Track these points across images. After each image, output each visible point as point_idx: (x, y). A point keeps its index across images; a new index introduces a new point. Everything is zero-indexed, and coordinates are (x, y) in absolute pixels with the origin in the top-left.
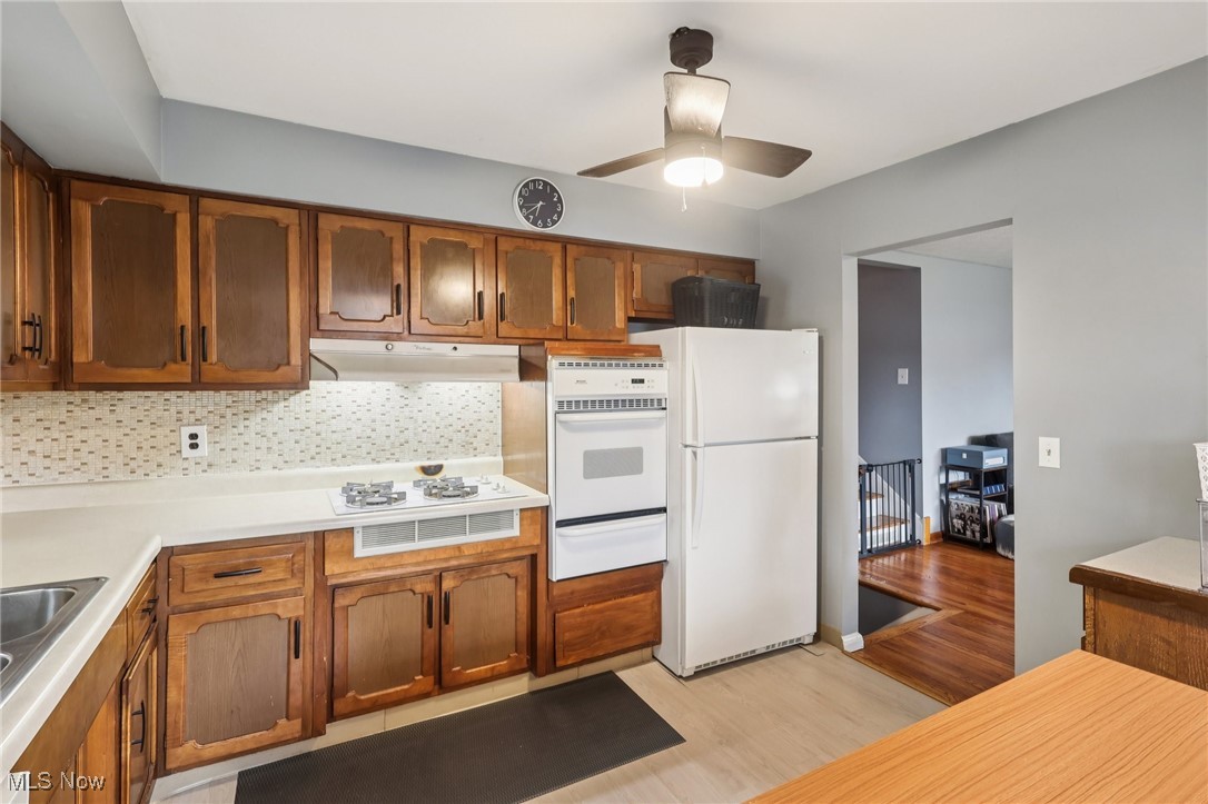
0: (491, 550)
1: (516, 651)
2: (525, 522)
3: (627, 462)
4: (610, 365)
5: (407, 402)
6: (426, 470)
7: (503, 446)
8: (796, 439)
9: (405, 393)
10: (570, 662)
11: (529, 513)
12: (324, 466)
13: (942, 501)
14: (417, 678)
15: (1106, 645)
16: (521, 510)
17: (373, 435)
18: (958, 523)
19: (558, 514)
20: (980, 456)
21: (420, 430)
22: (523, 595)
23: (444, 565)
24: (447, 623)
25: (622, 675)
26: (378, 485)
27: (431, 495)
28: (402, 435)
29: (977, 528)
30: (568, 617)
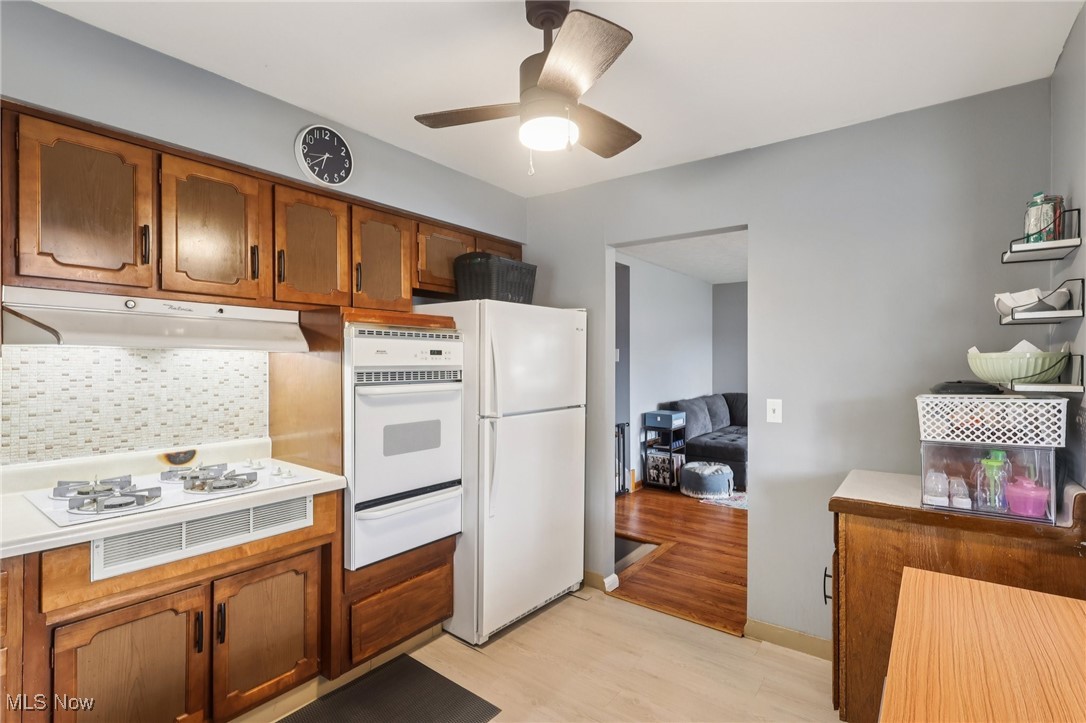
0: (279, 546)
1: (305, 656)
2: (319, 509)
3: (424, 436)
4: (410, 335)
5: (145, 375)
6: (172, 459)
7: (270, 425)
8: (569, 407)
9: (142, 364)
10: (367, 655)
11: (322, 500)
12: (16, 462)
13: (642, 456)
14: (179, 718)
15: (854, 557)
16: (315, 496)
17: (96, 418)
18: (653, 473)
19: (357, 496)
20: (670, 419)
21: (165, 409)
22: (313, 591)
23: (219, 572)
24: (222, 641)
25: (415, 655)
26: (110, 482)
27: (193, 488)
28: (138, 417)
29: (667, 475)
30: (364, 607)
